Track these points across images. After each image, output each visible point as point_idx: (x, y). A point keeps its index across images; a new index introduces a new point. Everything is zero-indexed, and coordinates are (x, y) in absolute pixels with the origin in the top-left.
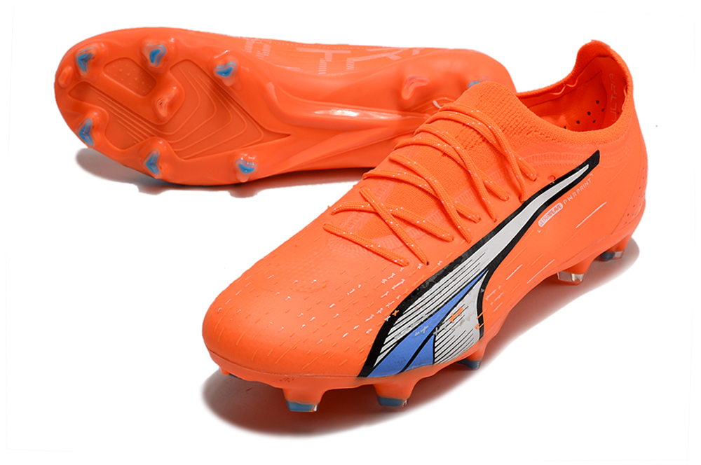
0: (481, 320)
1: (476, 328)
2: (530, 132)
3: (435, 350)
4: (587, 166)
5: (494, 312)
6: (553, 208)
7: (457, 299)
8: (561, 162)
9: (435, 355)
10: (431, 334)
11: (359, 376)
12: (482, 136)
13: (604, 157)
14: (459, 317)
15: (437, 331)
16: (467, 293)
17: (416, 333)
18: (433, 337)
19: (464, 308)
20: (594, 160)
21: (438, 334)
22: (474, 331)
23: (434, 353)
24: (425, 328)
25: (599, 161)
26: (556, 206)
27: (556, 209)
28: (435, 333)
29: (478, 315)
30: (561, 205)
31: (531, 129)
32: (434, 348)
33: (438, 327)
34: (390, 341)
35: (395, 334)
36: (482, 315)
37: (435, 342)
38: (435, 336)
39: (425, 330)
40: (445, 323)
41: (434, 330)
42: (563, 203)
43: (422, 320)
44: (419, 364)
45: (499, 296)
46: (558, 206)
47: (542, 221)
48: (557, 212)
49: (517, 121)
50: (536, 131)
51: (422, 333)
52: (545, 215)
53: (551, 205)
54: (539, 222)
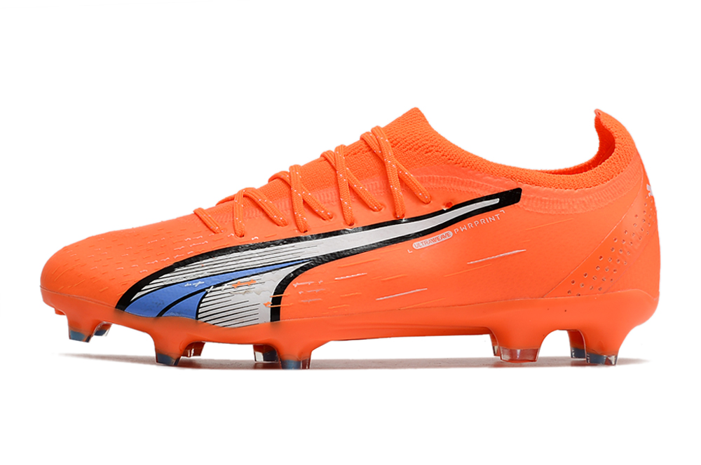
0: (276, 301)
1: (265, 305)
2: (430, 151)
3: (201, 305)
4: (497, 201)
5: (302, 303)
6: (440, 235)
7: (254, 272)
8: (463, 188)
9: (200, 311)
10: (204, 290)
11: (116, 307)
12: (369, 147)
13: (529, 199)
14: (247, 287)
15: (211, 289)
16: (270, 271)
17: (188, 284)
18: (204, 293)
19: (257, 282)
20: (510, 197)
21: (211, 292)
22: (262, 307)
23: (199, 308)
24: (200, 283)
25: (518, 200)
26: (444, 234)
27: (443, 237)
28: (208, 290)
29: (274, 294)
30: (451, 234)
31: (430, 149)
32: (201, 302)
33: (215, 286)
34: (156, 283)
35: (166, 279)
36: (281, 297)
37: (204, 297)
38: (207, 293)
39: (198, 285)
40: (226, 286)
41: (209, 288)
42: (453, 232)
43: (200, 276)
44: (179, 313)
45: (317, 291)
46: (448, 233)
47: (419, 244)
48: (444, 239)
49: (415, 137)
50: (437, 151)
51: (194, 286)
52: (428, 240)
53: (439, 232)
54: (415, 243)
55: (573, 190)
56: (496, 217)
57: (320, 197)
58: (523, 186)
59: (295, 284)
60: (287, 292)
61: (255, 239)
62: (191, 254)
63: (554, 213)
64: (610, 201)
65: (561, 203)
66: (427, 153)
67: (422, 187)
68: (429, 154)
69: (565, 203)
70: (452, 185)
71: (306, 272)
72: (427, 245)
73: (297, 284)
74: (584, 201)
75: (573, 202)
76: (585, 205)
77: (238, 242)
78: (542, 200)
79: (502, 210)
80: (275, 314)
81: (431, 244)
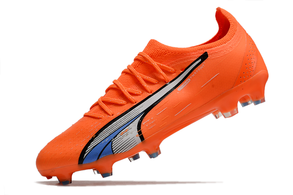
0: (140, 133)
1: (137, 136)
2: (166, 53)
3: (113, 147)
4: (200, 60)
5: (150, 129)
6: (186, 82)
7: (125, 126)
8: (185, 61)
9: (113, 150)
11: (78, 164)
13: (211, 54)
14: (126, 133)
15: (113, 140)
16: (131, 123)
17: (103, 142)
18: (111, 142)
19: (129, 129)
20: (204, 57)
21: (114, 141)
22: (136, 137)
23: (112, 149)
24: (107, 139)
25: (208, 56)
26: (187, 81)
27: (187, 82)
28: (112, 141)
29: (138, 131)
30: (190, 79)
31: (166, 52)
32: (112, 147)
33: (114, 138)
34: (90, 148)
35: (93, 144)
36: (141, 130)
37: (112, 144)
38: (112, 142)
39: (107, 140)
40: (118, 136)
41: (112, 139)
42: (190, 78)
43: (106, 137)
44: (106, 154)
45: (152, 122)
46: (188, 80)
47: (179, 89)
48: (188, 83)
49: (157, 51)
50: (169, 52)
51: (106, 142)
52: (182, 85)
53: (184, 81)
54: (178, 89)
55: (224, 44)
56: (203, 66)
57: (133, 88)
58: (206, 51)
59: (143, 123)
60: (142, 127)
61: (119, 114)
62: (97, 130)
63: (223, 55)
64: (238, 42)
65: (223, 50)
66: (165, 55)
67: (170, 68)
68: (166, 54)
69: (224, 50)
70: (181, 62)
71: (145, 117)
72: (183, 88)
73: (144, 123)
74: (230, 47)
75: (227, 48)
76: (231, 48)
77: (112, 118)
78: (216, 53)
79: (204, 63)
80: (142, 138)
81: (184, 86)
